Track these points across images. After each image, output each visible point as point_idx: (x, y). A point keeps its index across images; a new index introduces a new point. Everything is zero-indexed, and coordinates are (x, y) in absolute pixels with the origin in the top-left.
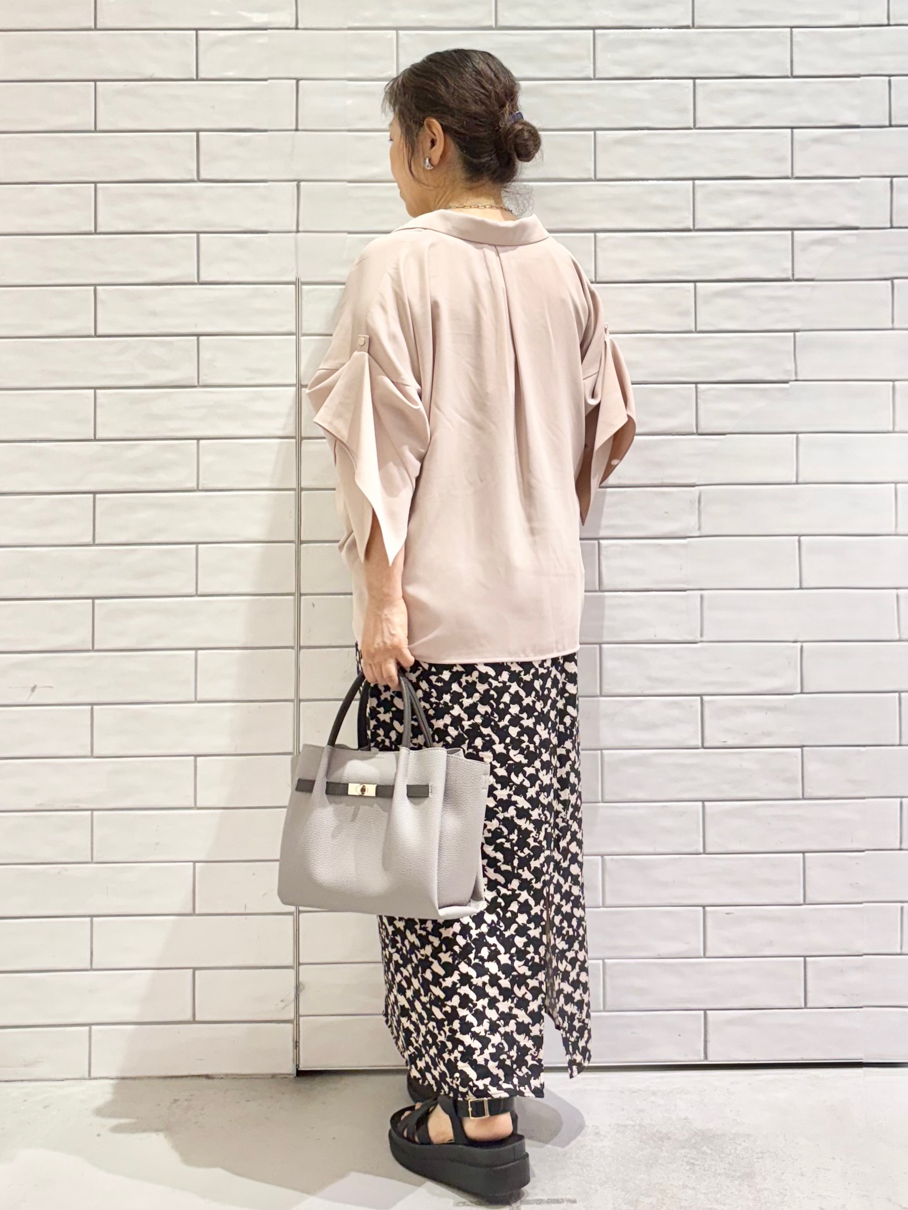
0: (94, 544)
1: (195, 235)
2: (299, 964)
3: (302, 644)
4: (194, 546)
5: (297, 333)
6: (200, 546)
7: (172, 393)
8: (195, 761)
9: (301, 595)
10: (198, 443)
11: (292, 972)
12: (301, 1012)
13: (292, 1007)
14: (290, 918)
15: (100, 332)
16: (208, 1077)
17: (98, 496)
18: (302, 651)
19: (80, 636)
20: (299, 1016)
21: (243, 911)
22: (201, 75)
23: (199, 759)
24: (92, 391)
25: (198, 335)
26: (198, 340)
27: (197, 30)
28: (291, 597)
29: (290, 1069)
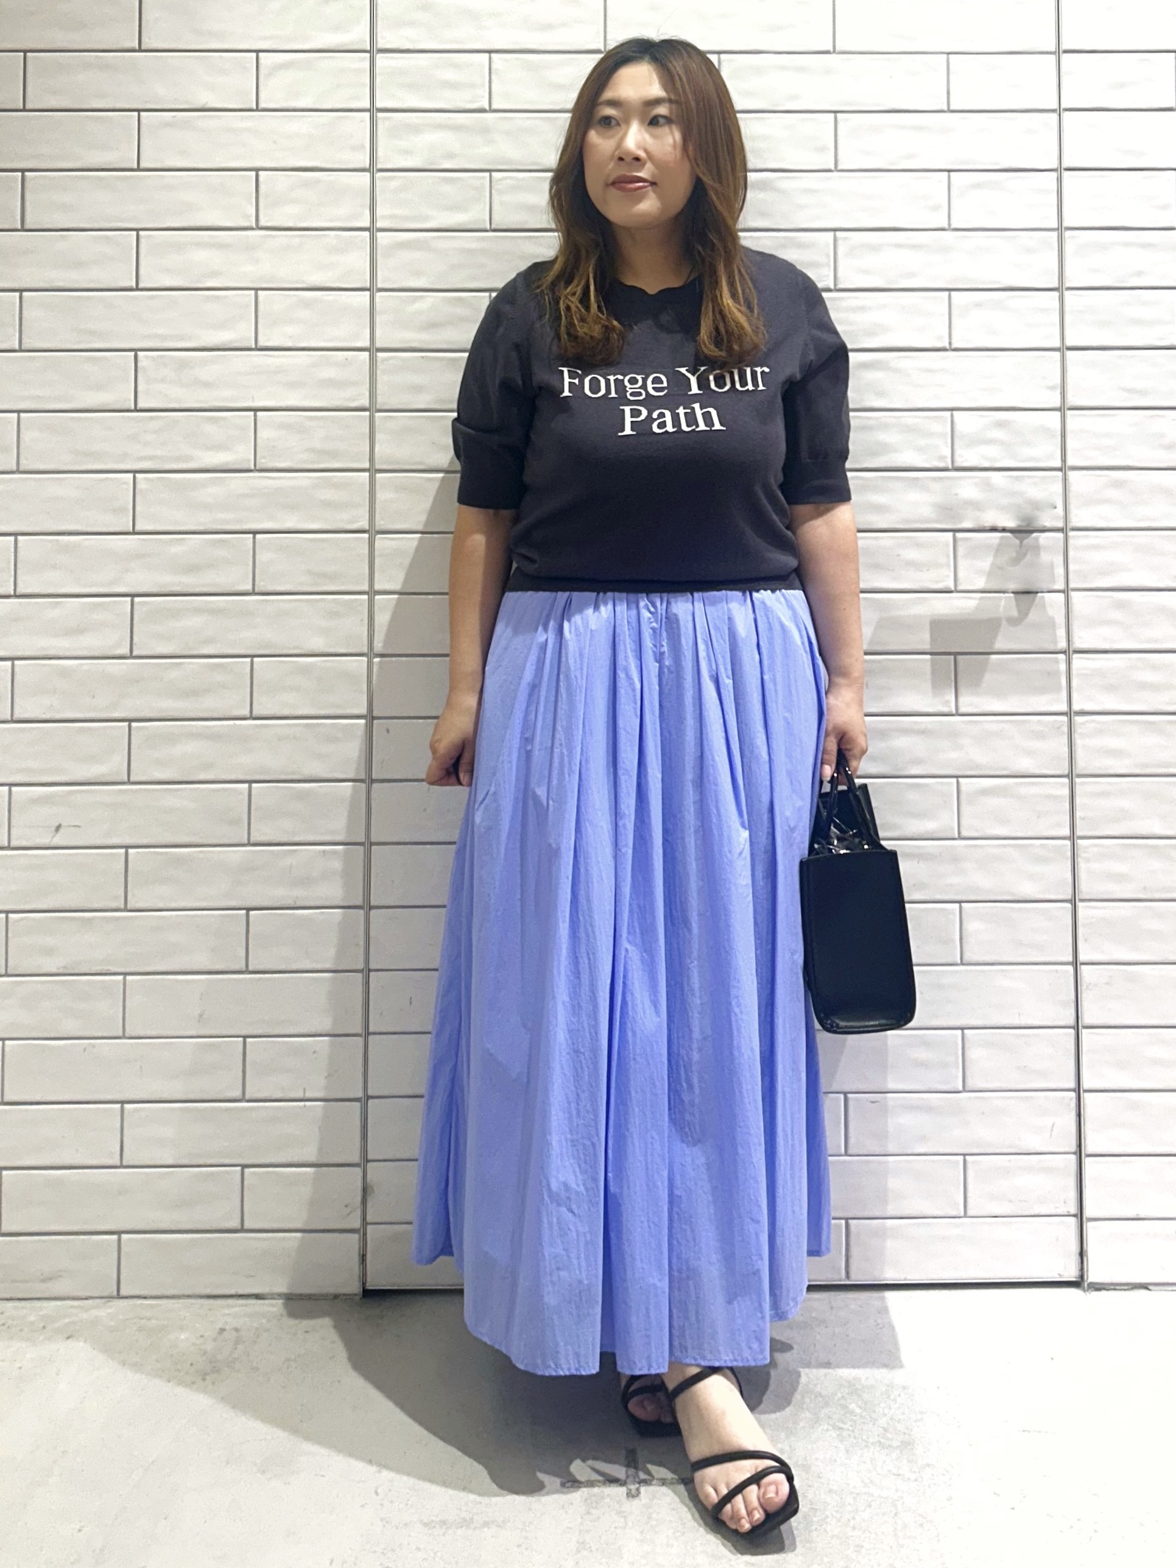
0: (131, 657)
1: (253, 292)
2: (368, 1161)
3: (374, 777)
4: (248, 660)
5: (371, 409)
6: (256, 659)
7: (225, 478)
8: (248, 915)
9: (373, 718)
10: (254, 538)
11: (358, 1171)
12: (369, 1219)
13: (359, 1212)
14: (358, 1104)
15: (140, 405)
16: (258, 1297)
17: (137, 599)
18: (375, 785)
19: (113, 765)
20: (367, 1224)
21: (300, 1095)
22: (262, 105)
23: (251, 913)
24: (131, 475)
25: (255, 410)
26: (255, 416)
27: (257, 52)
28: (363, 721)
29: (355, 1288)
